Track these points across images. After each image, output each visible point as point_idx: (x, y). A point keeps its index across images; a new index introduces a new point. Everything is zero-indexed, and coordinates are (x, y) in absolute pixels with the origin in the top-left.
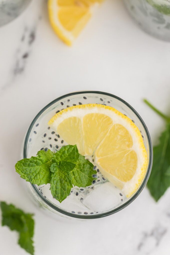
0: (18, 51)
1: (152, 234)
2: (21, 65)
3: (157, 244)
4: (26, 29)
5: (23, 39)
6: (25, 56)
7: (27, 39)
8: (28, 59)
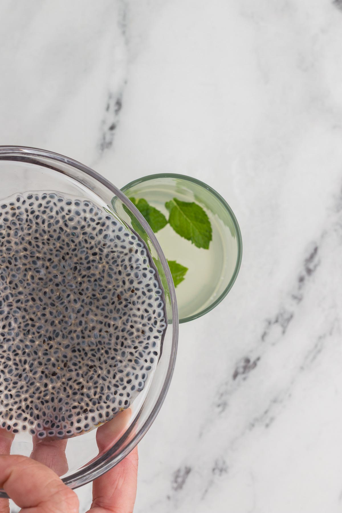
0: (104, 122)
1: (277, 321)
2: (108, 138)
3: (284, 332)
4: (110, 97)
5: (108, 108)
6: (112, 128)
7: (113, 107)
8: (116, 131)
